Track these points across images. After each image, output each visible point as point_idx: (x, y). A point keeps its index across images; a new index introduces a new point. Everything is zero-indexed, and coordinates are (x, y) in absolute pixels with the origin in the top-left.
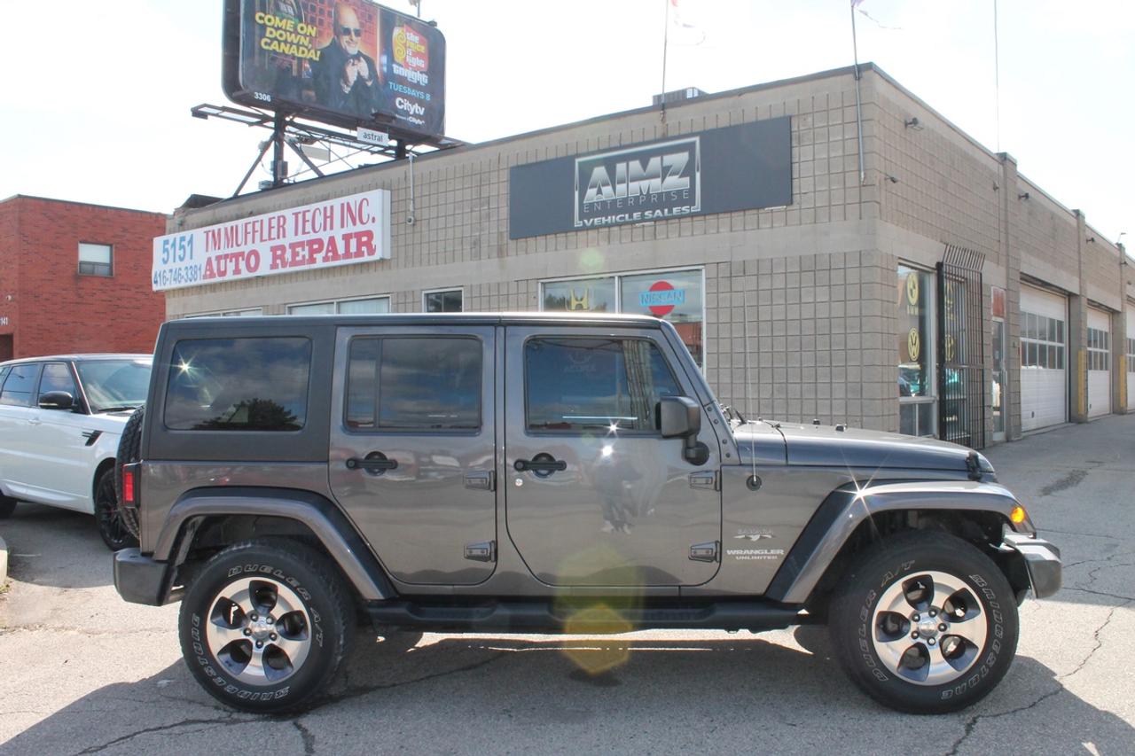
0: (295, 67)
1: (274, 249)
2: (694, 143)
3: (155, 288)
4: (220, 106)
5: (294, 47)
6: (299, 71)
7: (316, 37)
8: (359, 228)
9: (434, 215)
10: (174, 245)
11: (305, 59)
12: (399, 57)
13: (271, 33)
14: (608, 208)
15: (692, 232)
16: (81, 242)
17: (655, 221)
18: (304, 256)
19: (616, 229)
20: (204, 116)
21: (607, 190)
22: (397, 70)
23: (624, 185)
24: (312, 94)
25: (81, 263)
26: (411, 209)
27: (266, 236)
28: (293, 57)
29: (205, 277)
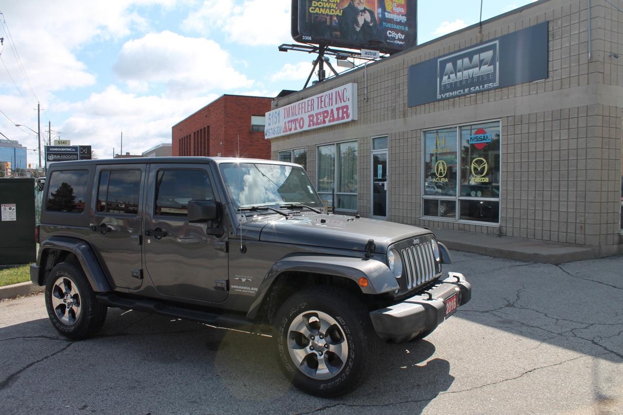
0: (328, 20)
1: (310, 116)
2: (495, 45)
3: (266, 137)
4: (291, 44)
5: (328, 10)
6: (331, 22)
7: (340, 3)
8: (343, 104)
9: (376, 95)
10: (273, 116)
11: (334, 15)
12: (388, 8)
13: (315, 4)
14: (453, 87)
15: (495, 99)
16: (252, 115)
17: (476, 93)
18: (321, 120)
19: (457, 99)
20: (285, 50)
21: (452, 76)
22: (387, 15)
23: (461, 73)
24: (338, 33)
25: (253, 126)
26: (366, 93)
27: (306, 111)
28: (327, 15)
29: (284, 132)
